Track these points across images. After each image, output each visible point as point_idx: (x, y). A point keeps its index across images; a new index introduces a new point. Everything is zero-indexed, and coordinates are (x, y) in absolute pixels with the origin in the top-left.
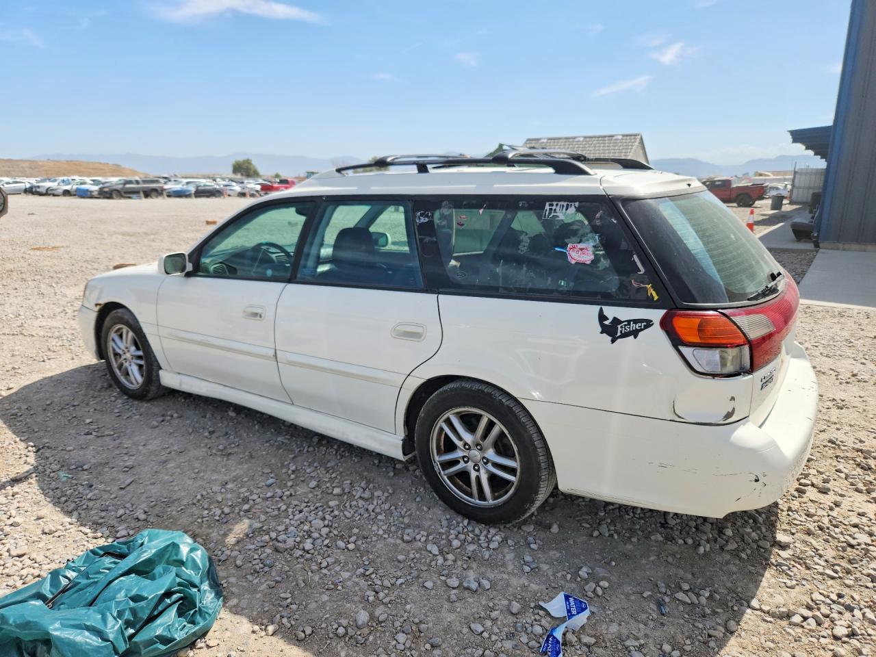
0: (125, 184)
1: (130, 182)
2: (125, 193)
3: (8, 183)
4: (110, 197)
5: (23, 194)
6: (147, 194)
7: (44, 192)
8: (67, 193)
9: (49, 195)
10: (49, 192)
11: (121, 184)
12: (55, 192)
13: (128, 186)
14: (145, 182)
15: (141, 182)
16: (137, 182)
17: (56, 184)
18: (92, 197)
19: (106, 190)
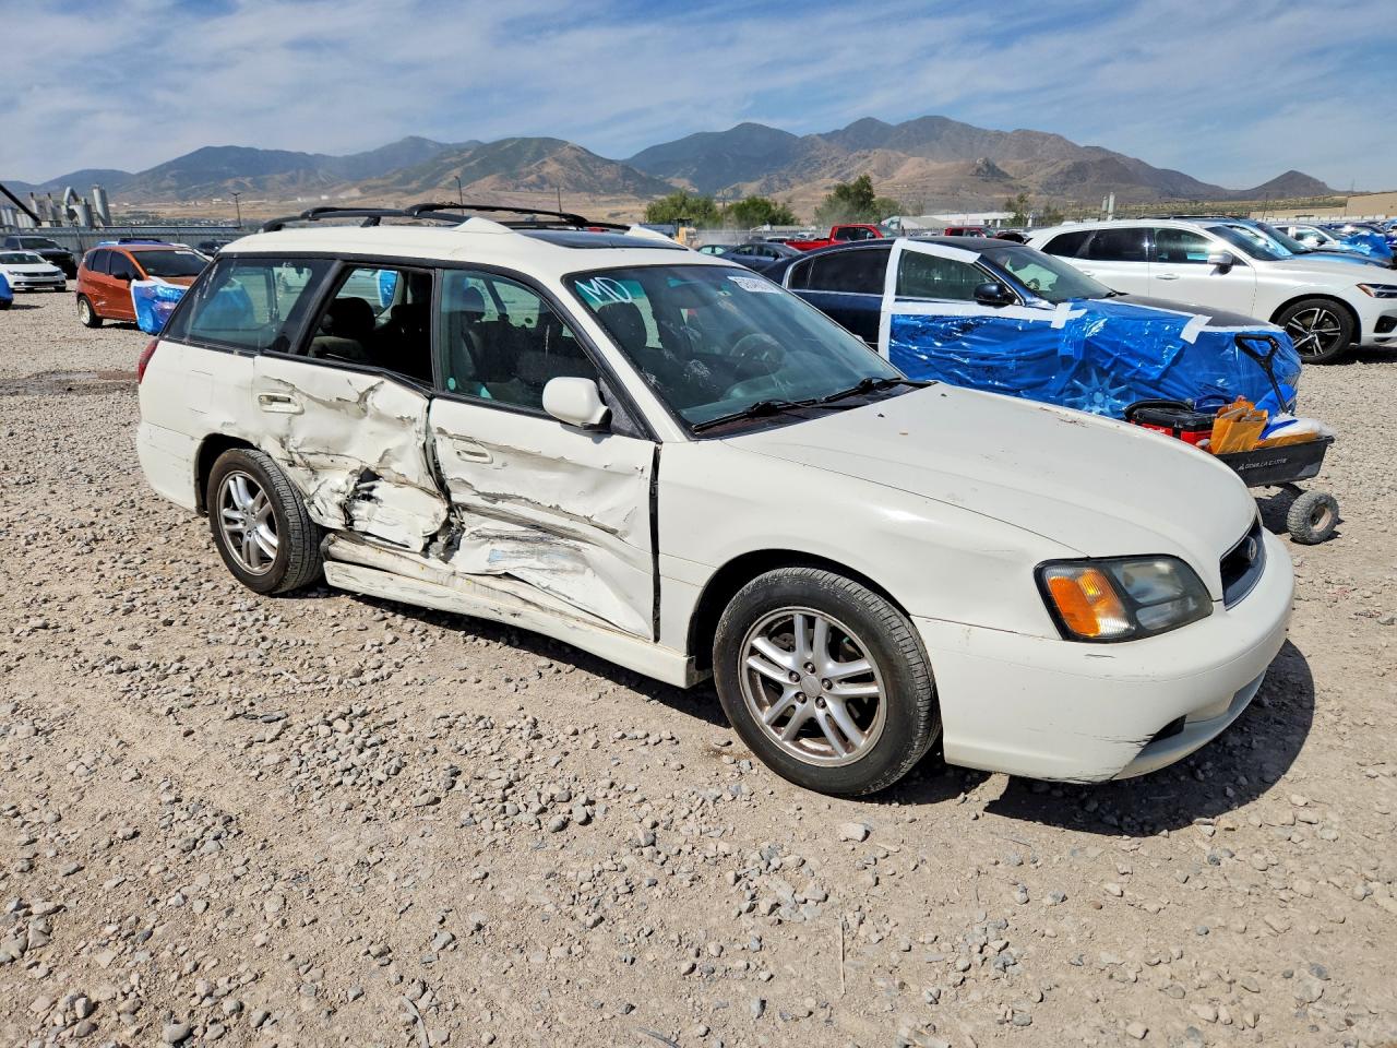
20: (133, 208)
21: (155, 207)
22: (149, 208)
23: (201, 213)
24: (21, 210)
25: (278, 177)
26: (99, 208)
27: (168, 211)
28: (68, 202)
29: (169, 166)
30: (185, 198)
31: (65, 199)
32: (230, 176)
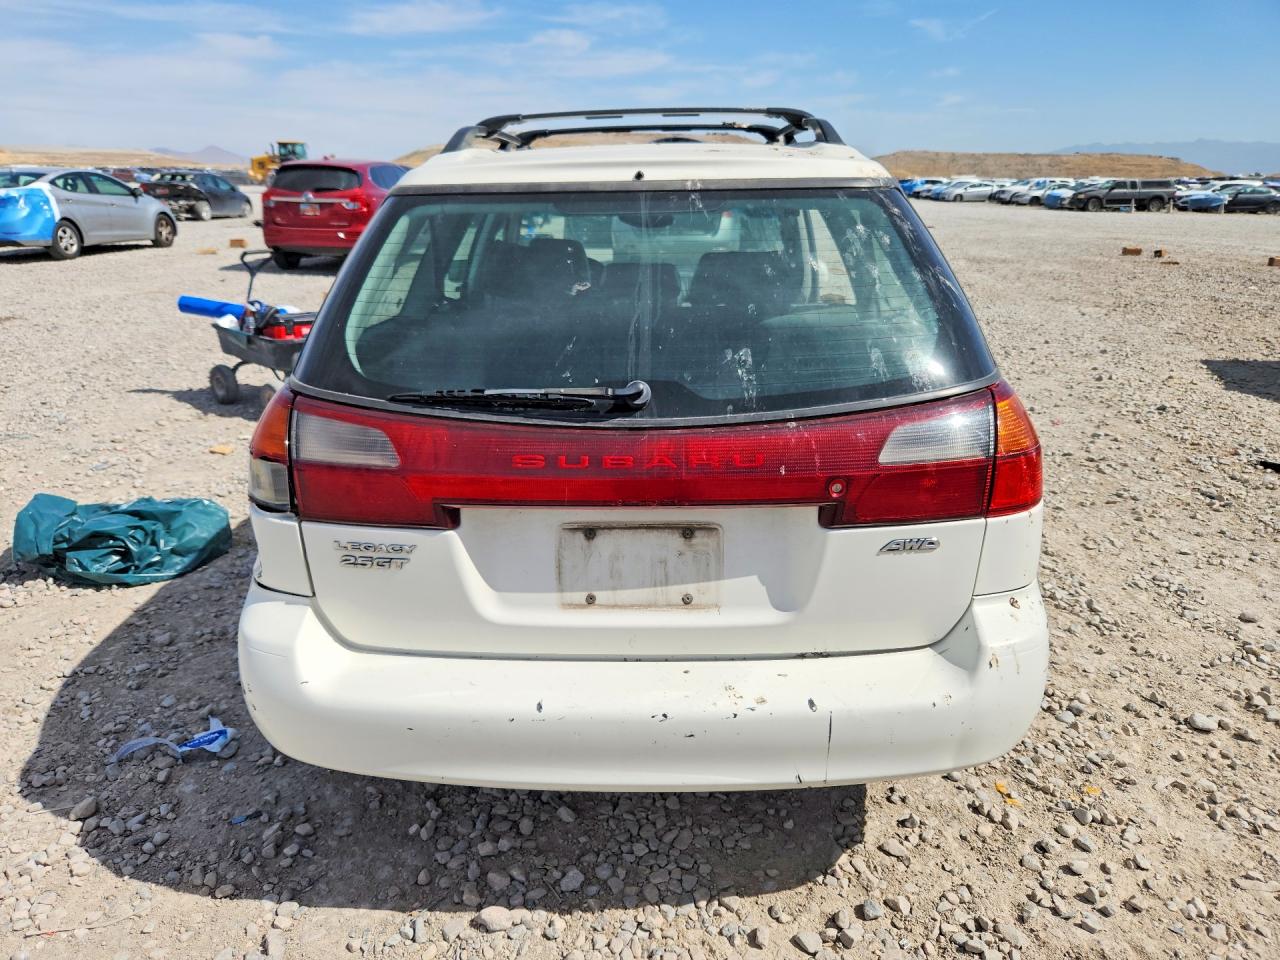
0: (1113, 188)
1: (1121, 185)
2: (1110, 201)
3: (973, 186)
4: (1084, 209)
5: (987, 202)
6: (1143, 205)
7: (1008, 198)
8: (1036, 201)
9: (1013, 203)
10: (1014, 200)
11: (1107, 188)
12: (1020, 200)
13: (1116, 191)
14: (1146, 184)
15: (1139, 185)
16: (1134, 185)
17: (1027, 187)
18: (1062, 208)
19: (1082, 196)
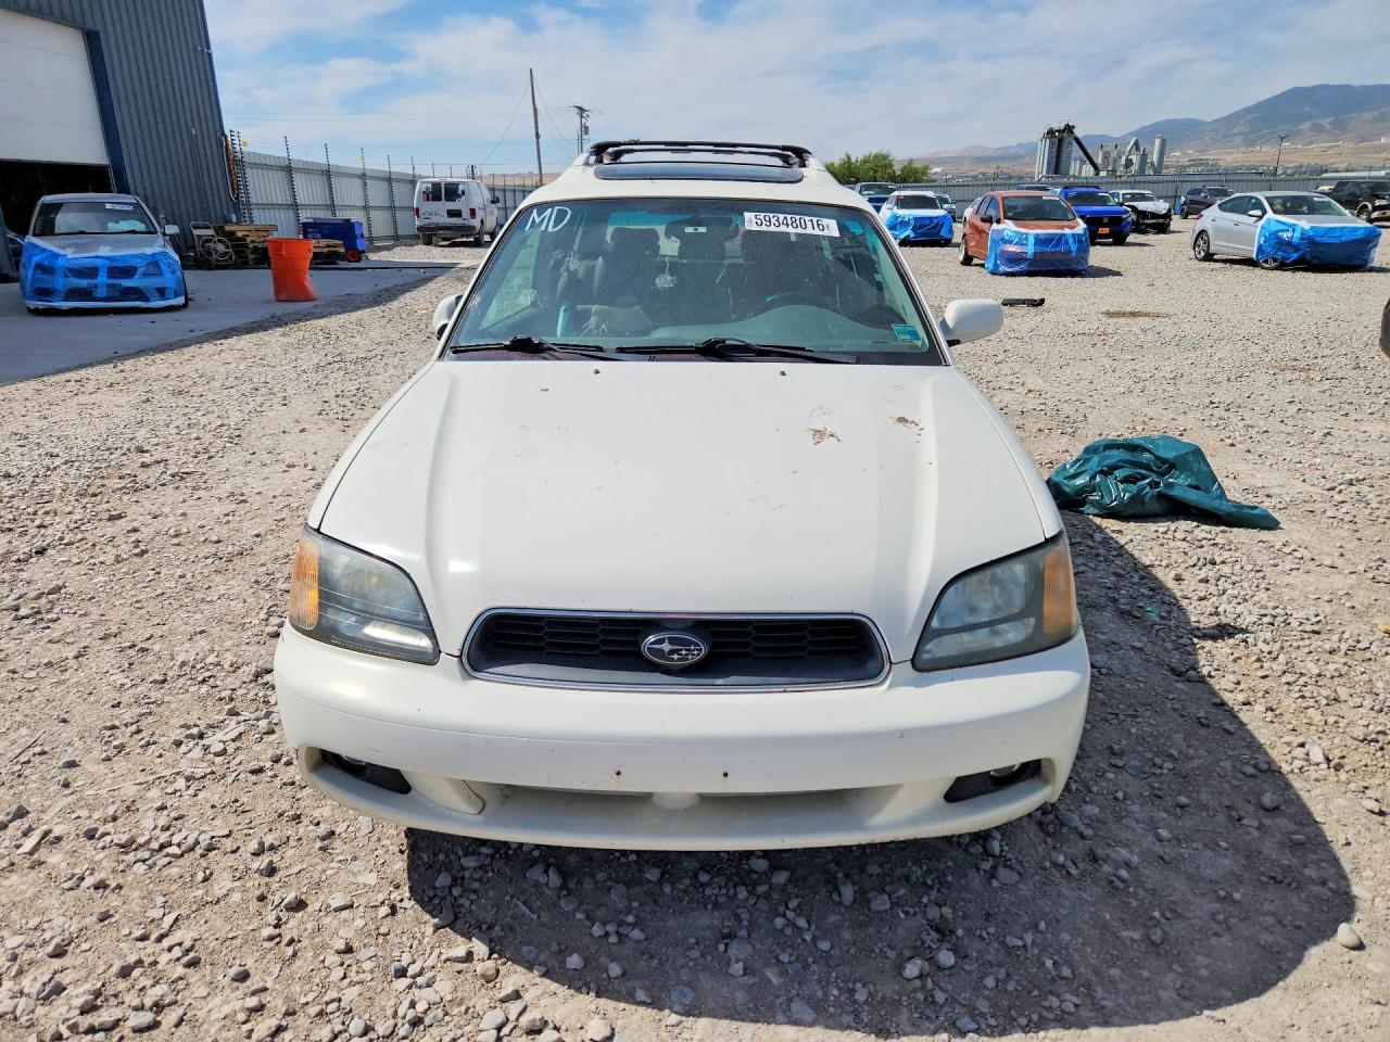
20: (1197, 156)
21: (1219, 154)
22: (1211, 155)
23: (1261, 159)
24: (1088, 162)
25: (1366, 115)
26: (1155, 158)
27: (1229, 158)
28: (1130, 152)
29: (1247, 111)
30: (1252, 144)
31: (1128, 149)
32: (1309, 117)
